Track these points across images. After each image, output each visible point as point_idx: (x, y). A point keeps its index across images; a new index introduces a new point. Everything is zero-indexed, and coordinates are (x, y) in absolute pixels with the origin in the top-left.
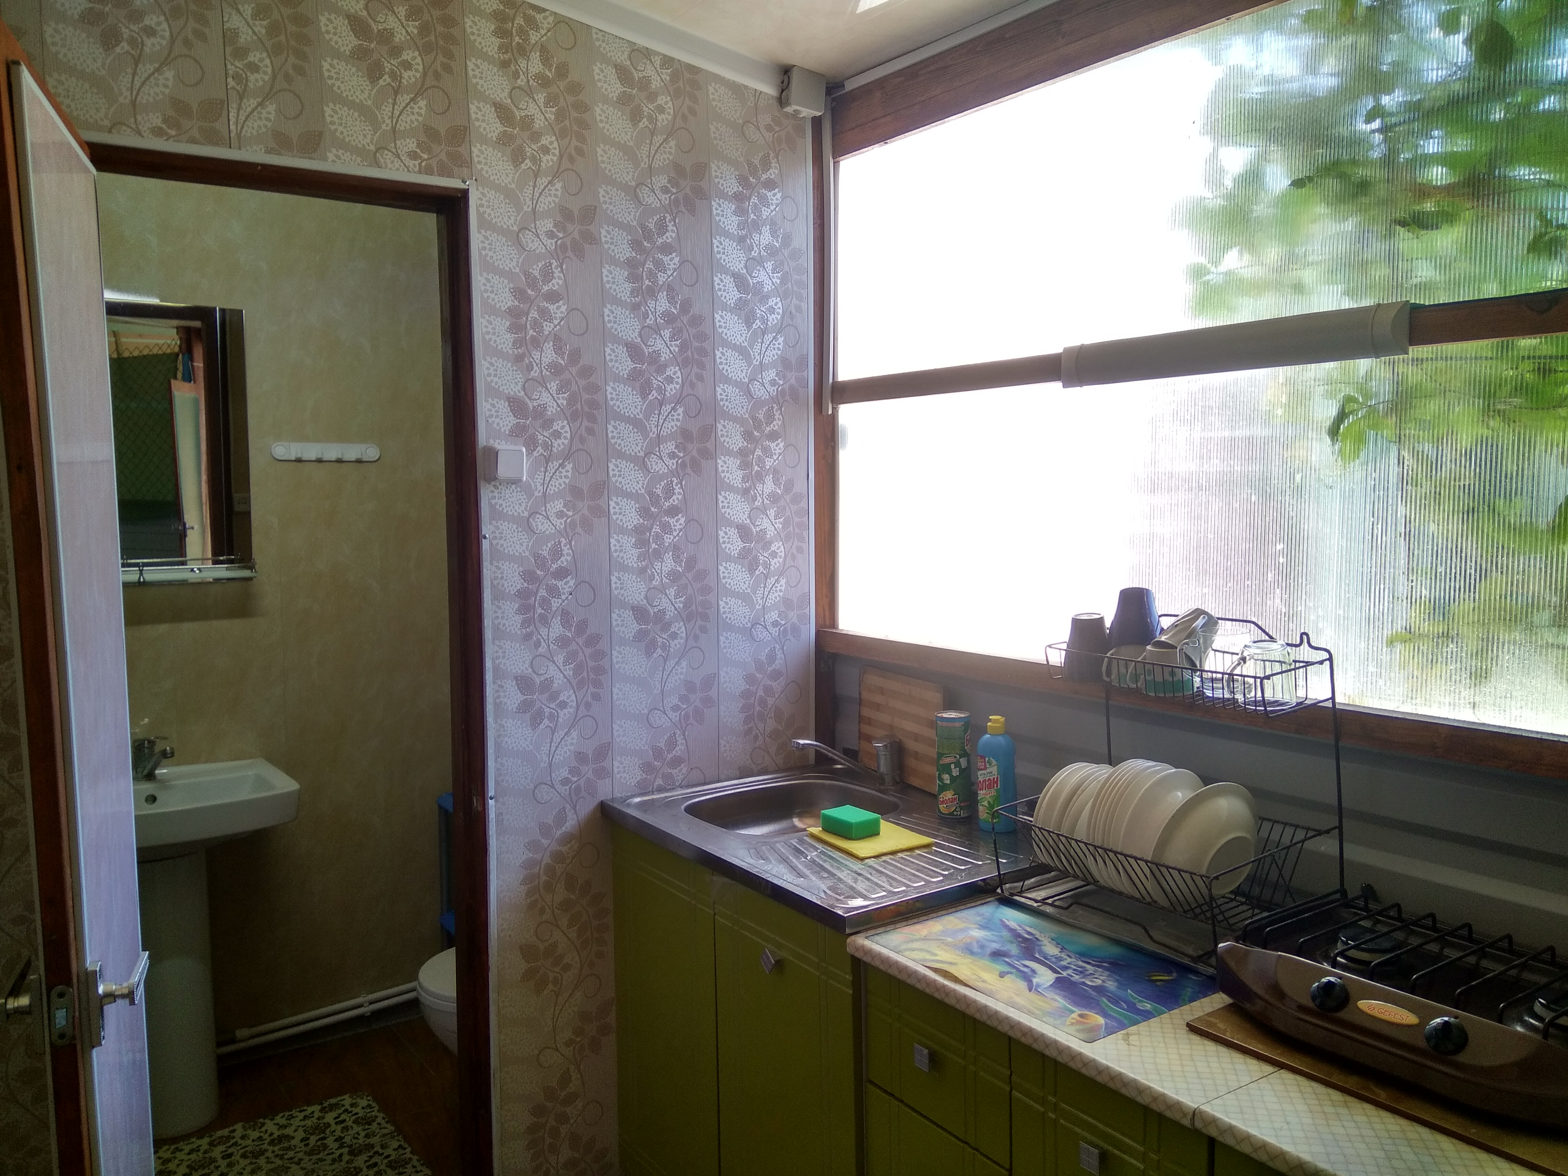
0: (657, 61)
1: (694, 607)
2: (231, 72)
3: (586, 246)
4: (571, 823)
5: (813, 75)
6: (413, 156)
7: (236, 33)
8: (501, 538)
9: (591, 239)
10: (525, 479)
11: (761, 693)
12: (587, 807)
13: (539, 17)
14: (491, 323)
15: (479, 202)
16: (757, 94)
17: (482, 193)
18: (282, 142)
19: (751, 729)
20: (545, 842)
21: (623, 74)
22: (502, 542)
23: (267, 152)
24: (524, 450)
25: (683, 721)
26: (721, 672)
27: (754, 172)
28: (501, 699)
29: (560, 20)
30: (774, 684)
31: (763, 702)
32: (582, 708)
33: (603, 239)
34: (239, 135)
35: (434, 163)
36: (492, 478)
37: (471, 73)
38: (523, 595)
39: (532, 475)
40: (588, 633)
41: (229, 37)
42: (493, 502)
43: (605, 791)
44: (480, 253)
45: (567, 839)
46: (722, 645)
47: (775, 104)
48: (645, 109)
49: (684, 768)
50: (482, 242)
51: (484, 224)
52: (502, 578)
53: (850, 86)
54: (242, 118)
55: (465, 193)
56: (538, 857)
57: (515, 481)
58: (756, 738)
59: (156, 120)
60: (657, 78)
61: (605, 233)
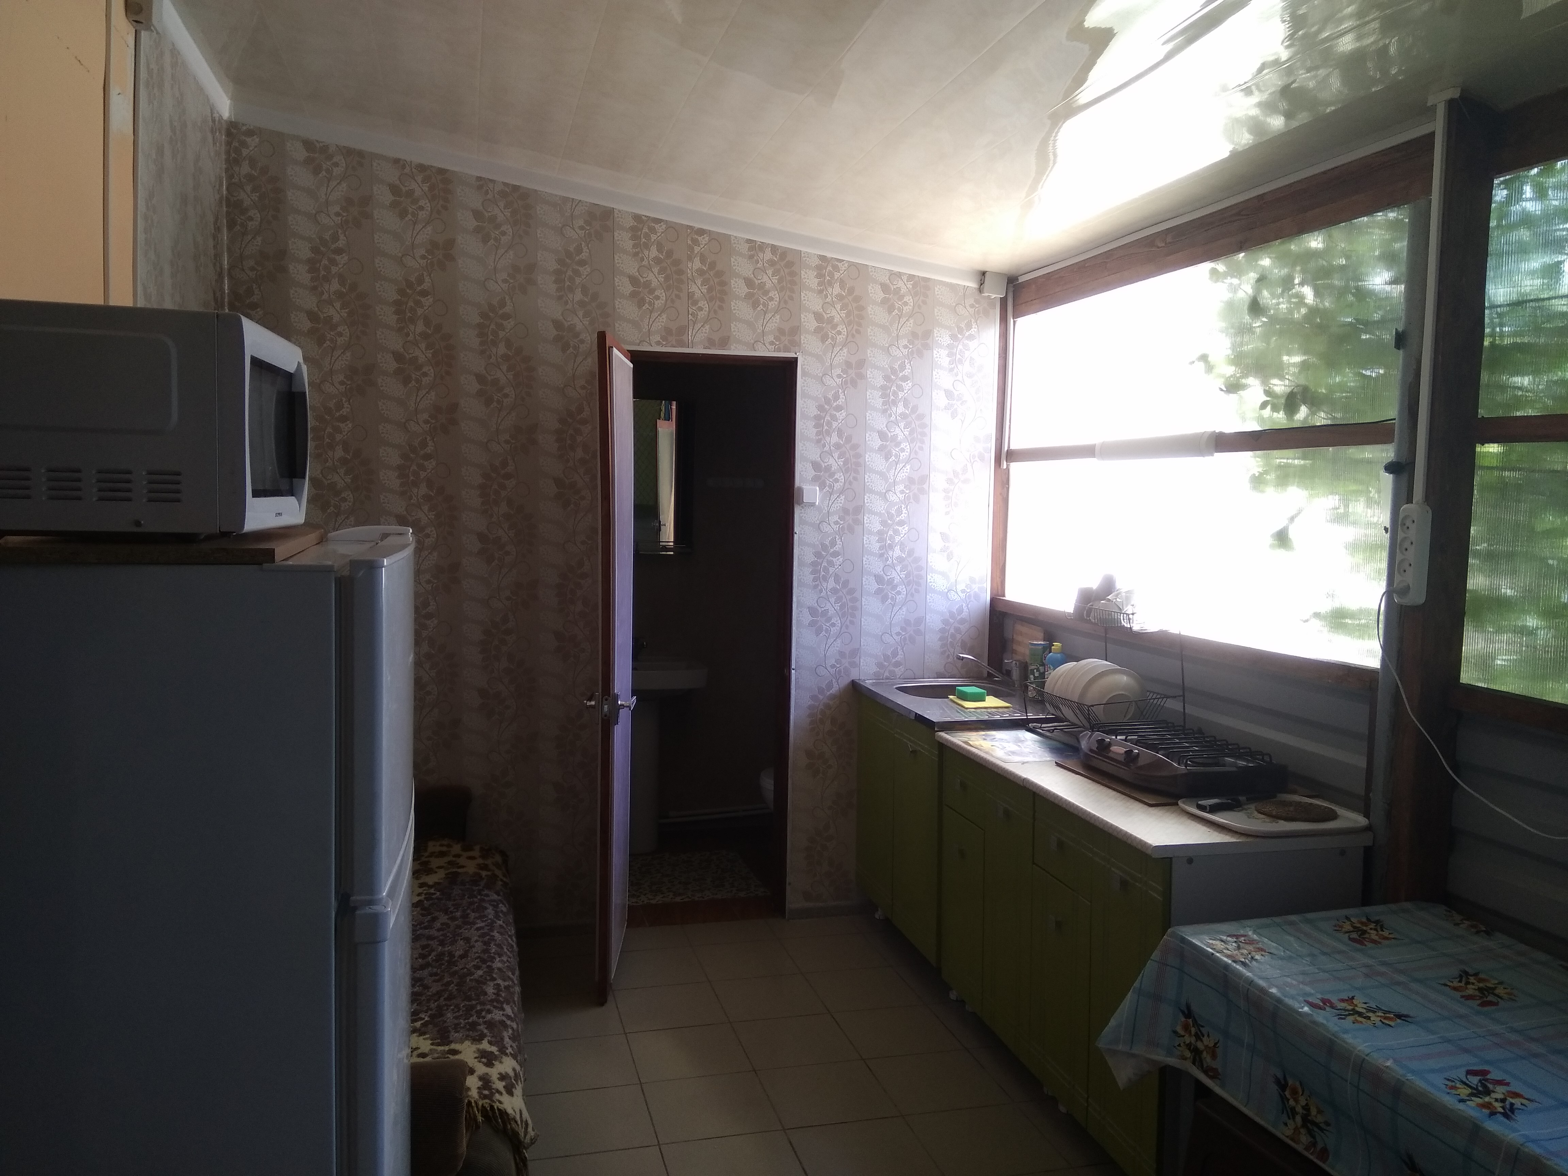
0: (905, 278)
1: (911, 578)
2: (690, 312)
3: (858, 381)
4: (835, 689)
5: (998, 275)
6: (772, 343)
7: (693, 293)
8: (804, 534)
9: (862, 376)
10: (817, 504)
11: (952, 631)
12: (845, 682)
13: (840, 265)
14: (805, 424)
15: (803, 363)
16: (966, 288)
17: (805, 358)
18: (711, 343)
19: (945, 651)
20: (821, 697)
21: (885, 288)
22: (805, 536)
23: (704, 348)
24: (818, 488)
25: (902, 642)
26: (927, 616)
27: (960, 330)
28: (801, 618)
29: (851, 264)
30: (961, 627)
31: (953, 636)
32: (844, 628)
33: (868, 376)
34: (692, 341)
35: (781, 346)
36: (801, 502)
37: (803, 299)
38: (814, 564)
39: (822, 501)
40: (849, 587)
41: (690, 296)
42: (801, 515)
43: (854, 675)
44: (802, 389)
45: (833, 697)
46: (929, 601)
47: (977, 292)
48: (896, 304)
49: (902, 668)
50: (803, 383)
51: (804, 374)
52: (804, 555)
53: (1022, 279)
54: (694, 333)
55: (796, 359)
56: (816, 704)
57: (813, 505)
58: (948, 657)
59: (658, 338)
60: (904, 286)
61: (869, 373)
